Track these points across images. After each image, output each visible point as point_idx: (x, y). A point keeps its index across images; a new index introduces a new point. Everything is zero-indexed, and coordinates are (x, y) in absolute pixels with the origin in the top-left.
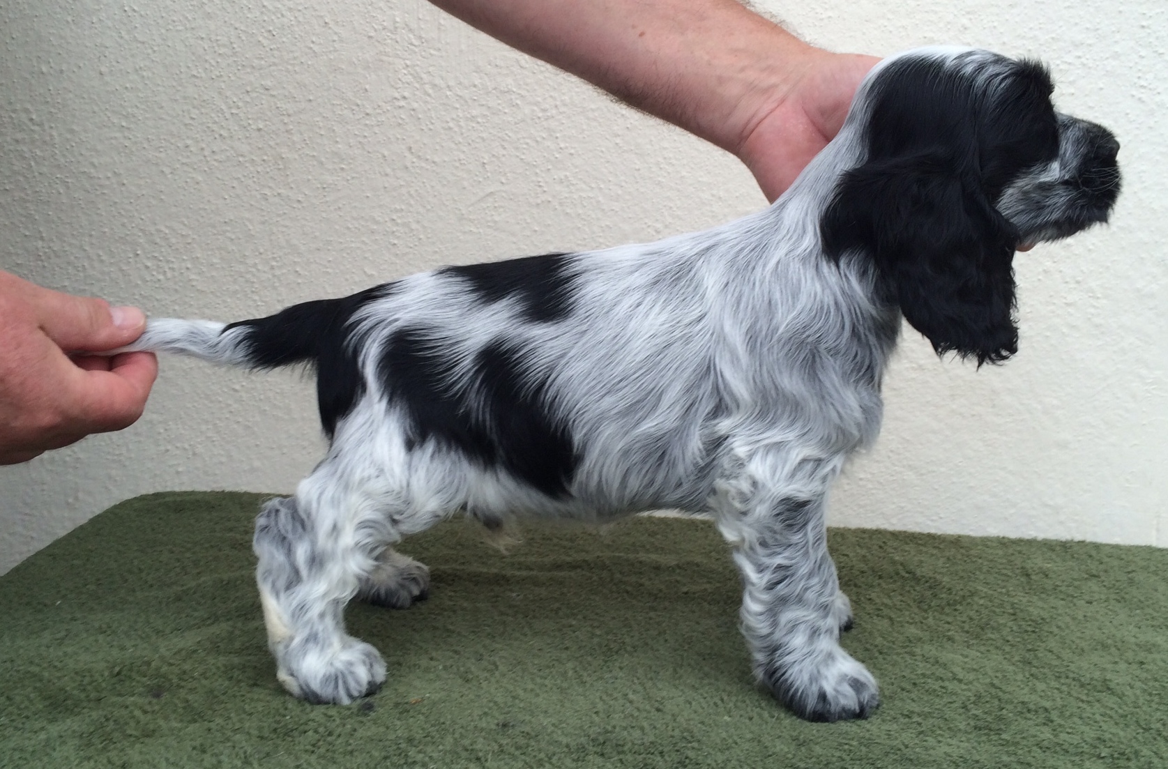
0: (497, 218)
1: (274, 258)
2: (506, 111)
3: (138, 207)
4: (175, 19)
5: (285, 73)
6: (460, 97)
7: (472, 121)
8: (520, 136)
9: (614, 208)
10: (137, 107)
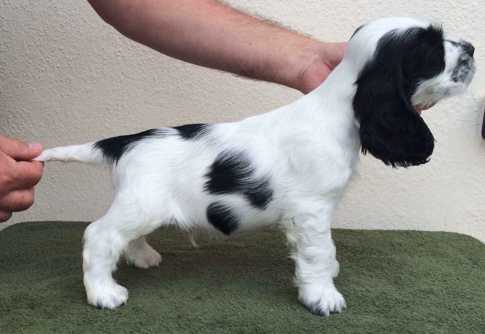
0: (161, 102)
1: (67, 122)
3: (8, 102)
4: (21, 21)
5: (68, 43)
7: (149, 61)
8: (170, 66)
9: (211, 96)
10: (6, 59)
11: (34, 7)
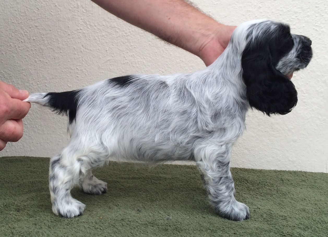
0: (111, 68)
2: (114, 33)
4: (7, 4)
5: (42, 22)
6: (99, 29)
7: (103, 37)
8: (118, 41)
9: (149, 65)
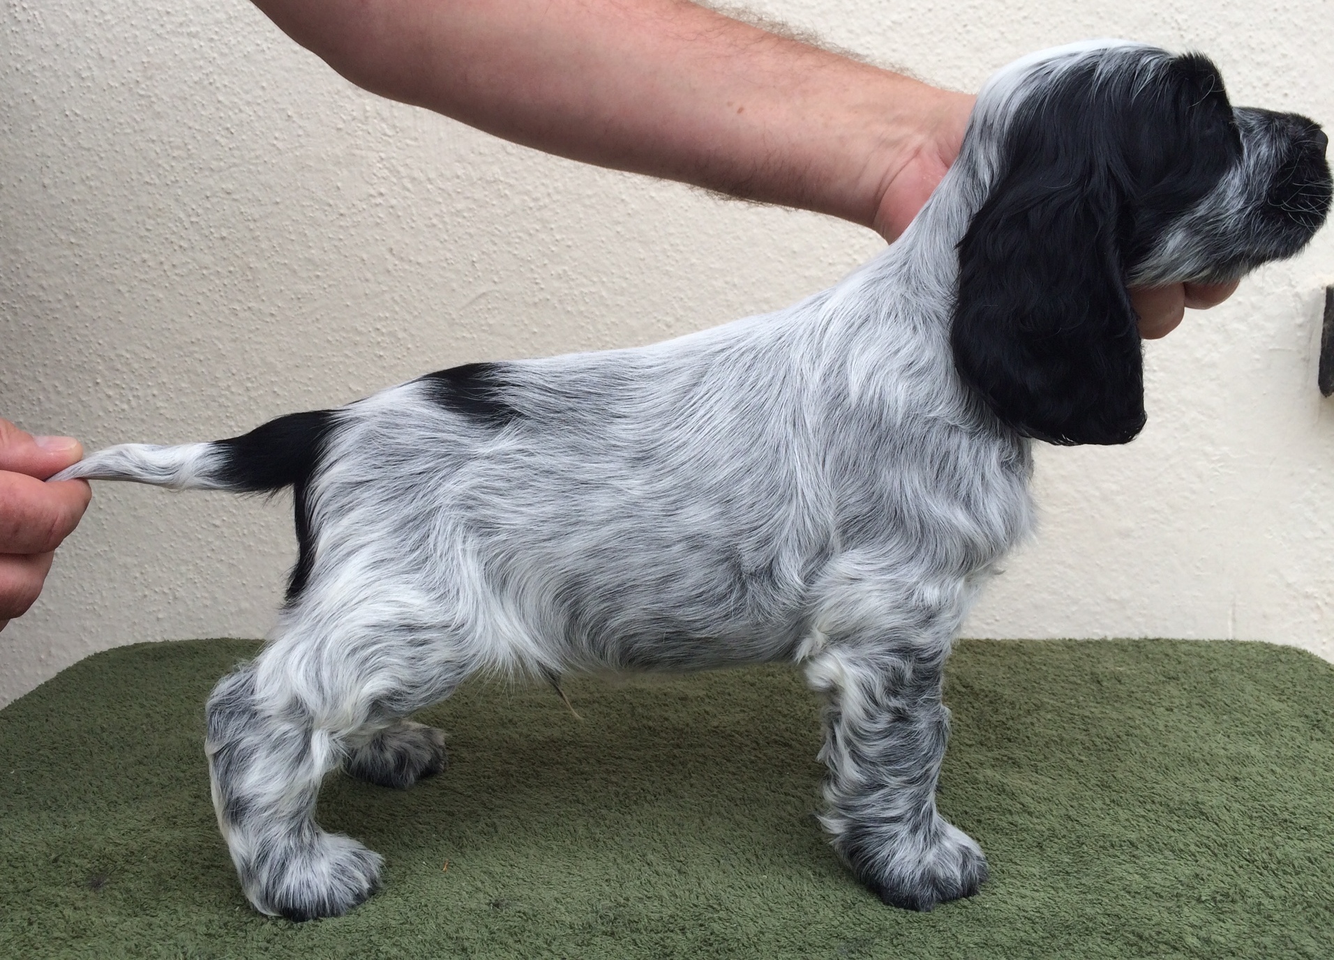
0: (491, 322)
1: (248, 379)
2: (494, 202)
3: (94, 332)
5: (247, 175)
6: (443, 190)
7: (457, 216)
8: (511, 230)
9: (619, 303)
10: (86, 220)
11: (156, 84)
